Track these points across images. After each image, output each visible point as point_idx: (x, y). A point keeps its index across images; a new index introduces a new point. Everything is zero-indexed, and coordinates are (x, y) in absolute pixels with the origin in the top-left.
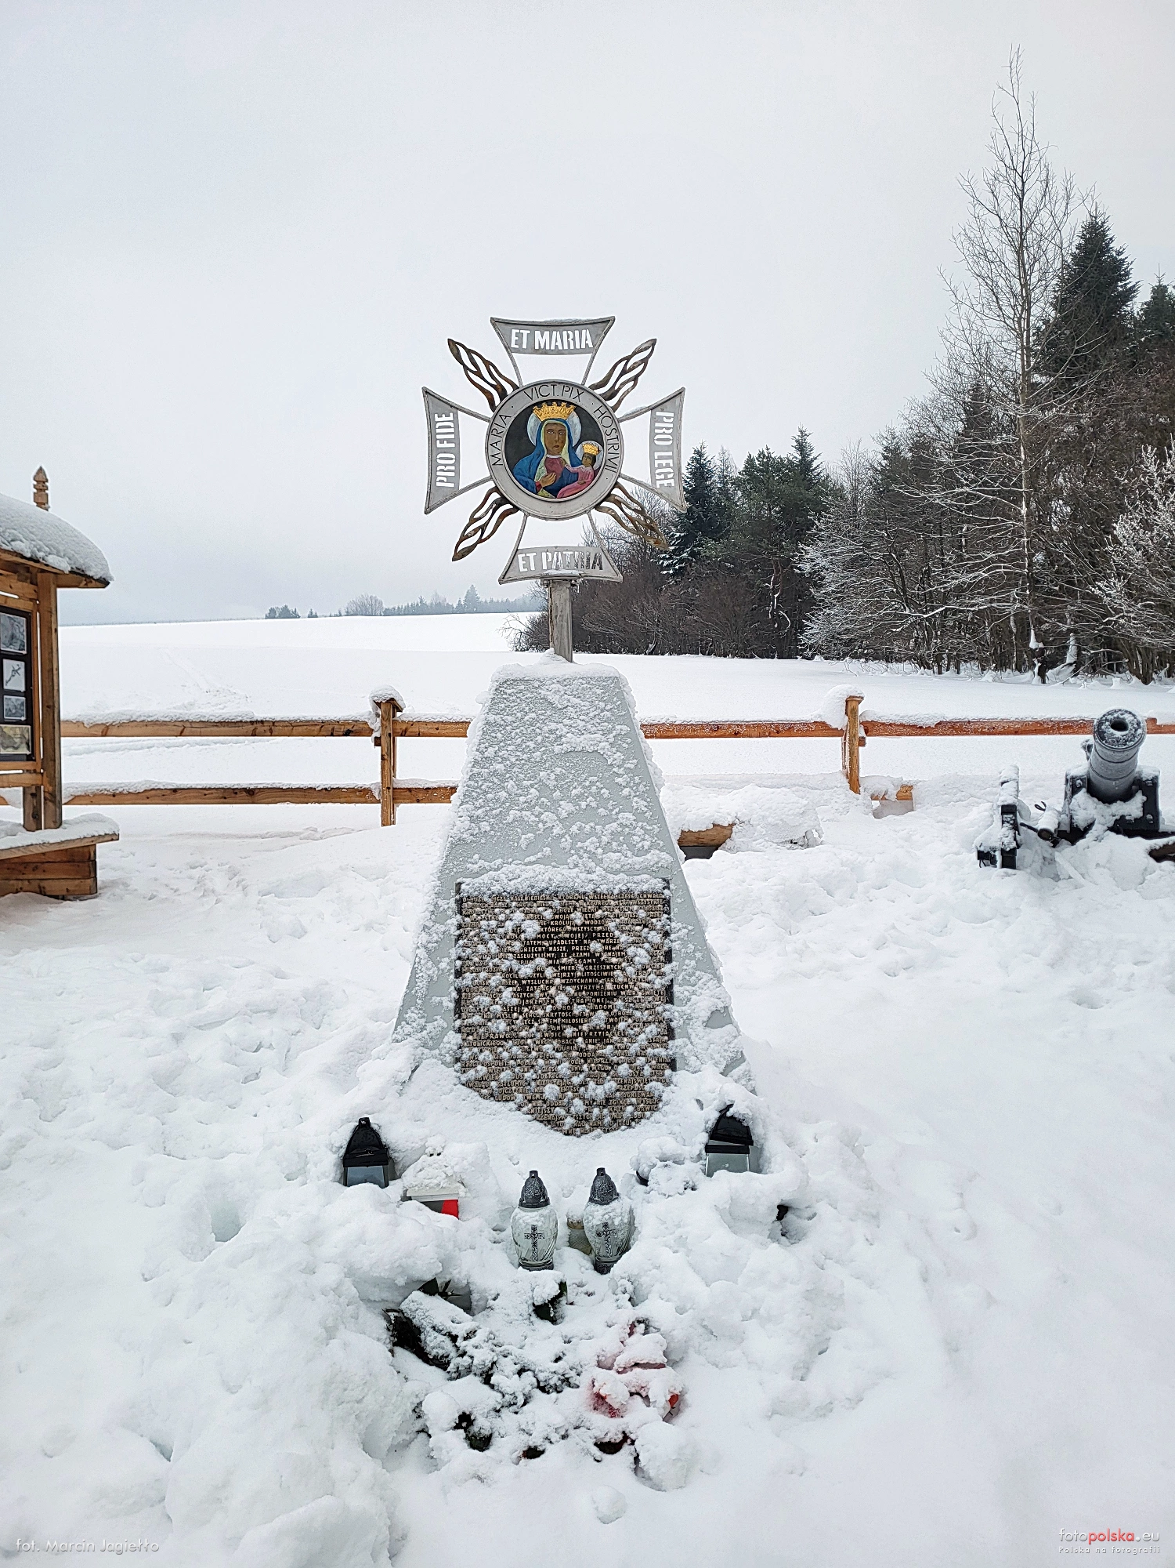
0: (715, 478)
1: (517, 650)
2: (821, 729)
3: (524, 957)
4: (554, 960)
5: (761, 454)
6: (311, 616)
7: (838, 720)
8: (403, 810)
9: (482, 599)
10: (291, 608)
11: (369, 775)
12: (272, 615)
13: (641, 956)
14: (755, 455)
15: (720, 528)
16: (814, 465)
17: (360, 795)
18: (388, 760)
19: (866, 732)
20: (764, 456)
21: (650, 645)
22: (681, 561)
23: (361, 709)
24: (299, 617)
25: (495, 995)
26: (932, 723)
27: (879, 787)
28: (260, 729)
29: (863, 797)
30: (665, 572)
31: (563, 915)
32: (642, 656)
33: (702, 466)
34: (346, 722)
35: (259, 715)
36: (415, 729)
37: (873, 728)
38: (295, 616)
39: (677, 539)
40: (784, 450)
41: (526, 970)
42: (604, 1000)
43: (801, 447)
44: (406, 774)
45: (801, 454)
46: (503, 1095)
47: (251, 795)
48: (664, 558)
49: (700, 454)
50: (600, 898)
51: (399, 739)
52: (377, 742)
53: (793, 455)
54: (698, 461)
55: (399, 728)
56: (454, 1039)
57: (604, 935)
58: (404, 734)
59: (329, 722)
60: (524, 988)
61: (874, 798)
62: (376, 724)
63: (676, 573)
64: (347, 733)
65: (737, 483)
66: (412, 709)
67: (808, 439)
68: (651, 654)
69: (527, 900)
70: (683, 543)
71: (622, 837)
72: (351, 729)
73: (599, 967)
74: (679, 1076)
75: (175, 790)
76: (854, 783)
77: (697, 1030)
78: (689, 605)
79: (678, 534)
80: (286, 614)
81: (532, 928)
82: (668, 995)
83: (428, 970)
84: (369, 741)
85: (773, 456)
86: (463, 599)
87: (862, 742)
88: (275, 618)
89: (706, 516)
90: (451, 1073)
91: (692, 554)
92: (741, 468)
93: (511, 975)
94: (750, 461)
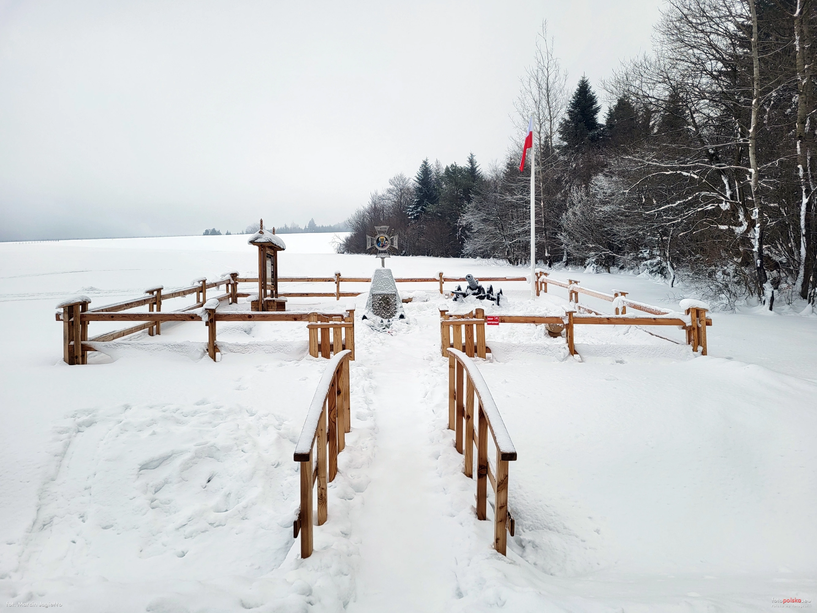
0: (433, 173)
1: (339, 253)
2: (434, 280)
3: (380, 301)
4: (383, 301)
5: (452, 166)
6: (228, 234)
7: (438, 278)
8: (341, 298)
9: (318, 225)
10: (217, 230)
11: (334, 291)
12: (207, 233)
13: (393, 301)
14: (449, 166)
15: (435, 197)
16: (477, 169)
17: (332, 295)
18: (338, 287)
19: (444, 281)
20: (454, 166)
21: (403, 251)
22: (417, 212)
23: (332, 275)
24: (221, 235)
25: (377, 305)
26: (458, 278)
27: (447, 293)
28: (309, 280)
29: (444, 295)
30: (410, 217)
31: (384, 296)
32: (399, 257)
33: (427, 168)
34: (329, 279)
35: (309, 277)
36: (344, 280)
37: (446, 280)
38: (219, 233)
39: (415, 202)
40: (463, 163)
41: (380, 302)
42: (389, 305)
43: (471, 161)
44: (342, 290)
45: (471, 165)
46: (378, 315)
47: (307, 295)
48: (409, 211)
49: (425, 163)
50: (388, 294)
51: (340, 282)
52: (336, 283)
53: (468, 165)
54: (425, 167)
55: (340, 280)
56: (372, 309)
57: (389, 298)
58: (342, 281)
59: (325, 279)
60: (380, 304)
61: (446, 295)
62: (336, 279)
63: (415, 218)
64: (329, 281)
65: (442, 178)
66: (343, 276)
67: (474, 158)
68: (403, 255)
69: (380, 295)
70: (419, 204)
71: (391, 288)
72: (330, 280)
73: (388, 302)
74: (397, 313)
75: (290, 294)
76: (441, 292)
77: (399, 308)
78: (421, 233)
79: (416, 200)
80: (214, 233)
81: (381, 298)
82: (396, 305)
83: (369, 302)
84: (334, 283)
85: (458, 166)
86: (307, 225)
87: (443, 283)
88: (208, 235)
89: (428, 192)
90: (372, 313)
91: (422, 209)
92: (444, 171)
93: (378, 303)
94: (447, 169)
